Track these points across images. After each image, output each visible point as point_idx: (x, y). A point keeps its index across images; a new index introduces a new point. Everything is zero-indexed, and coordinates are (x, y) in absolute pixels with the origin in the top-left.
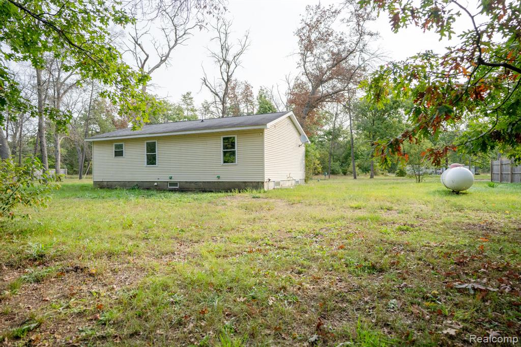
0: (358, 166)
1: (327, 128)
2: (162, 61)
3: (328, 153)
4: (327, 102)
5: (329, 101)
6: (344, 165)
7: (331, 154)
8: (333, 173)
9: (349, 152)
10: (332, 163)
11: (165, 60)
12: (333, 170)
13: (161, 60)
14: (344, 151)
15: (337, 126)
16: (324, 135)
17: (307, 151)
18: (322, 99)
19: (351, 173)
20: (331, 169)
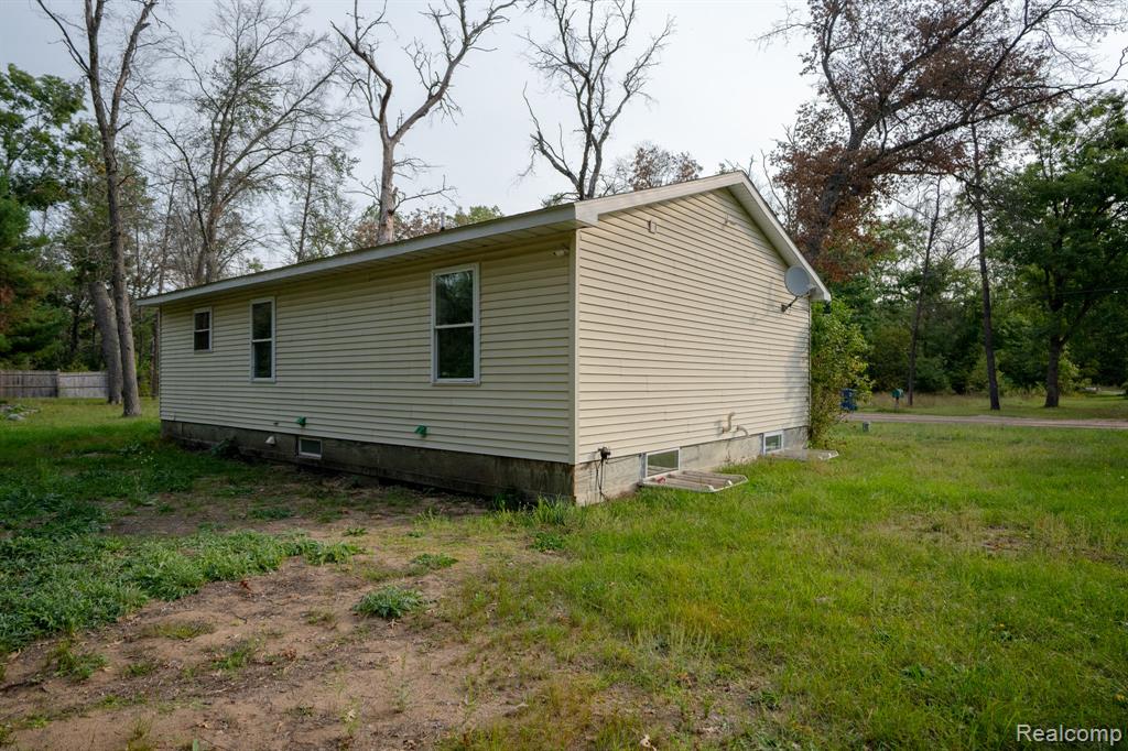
0: (1001, 367)
1: (905, 266)
2: (433, 99)
3: (908, 332)
4: (901, 173)
5: (909, 172)
6: (956, 363)
7: (917, 335)
8: (926, 387)
9: (971, 328)
10: (921, 358)
11: (439, 96)
12: (922, 379)
13: (430, 97)
14: (958, 328)
15: (935, 259)
16: (900, 286)
17: (816, 328)
18: (884, 162)
19: (981, 386)
20: (918, 375)
